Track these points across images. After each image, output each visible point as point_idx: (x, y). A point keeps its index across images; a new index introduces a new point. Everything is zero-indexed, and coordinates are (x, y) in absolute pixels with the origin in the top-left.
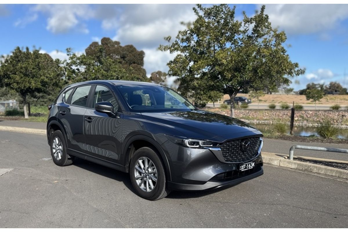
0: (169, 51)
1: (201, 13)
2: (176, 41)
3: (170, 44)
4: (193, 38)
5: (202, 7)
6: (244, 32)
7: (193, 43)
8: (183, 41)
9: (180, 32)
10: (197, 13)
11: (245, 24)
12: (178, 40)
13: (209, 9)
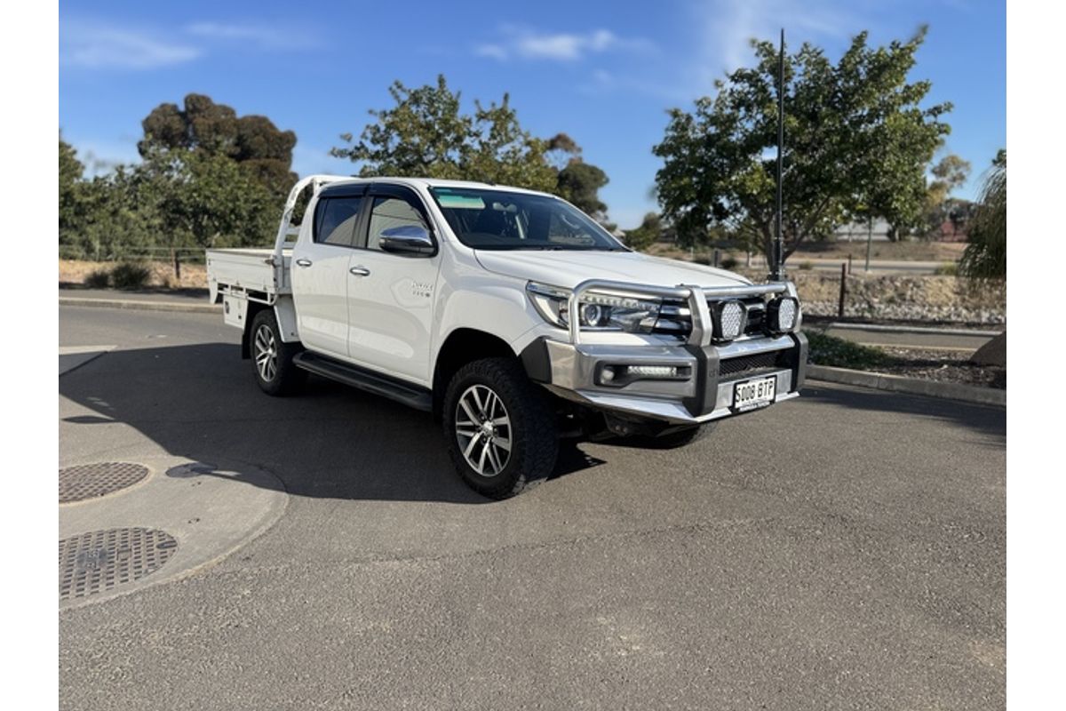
0: (348, 159)
1: (405, 97)
2: (361, 143)
3: (350, 147)
4: (392, 138)
5: (405, 87)
6: (477, 135)
7: (392, 147)
8: (375, 141)
9: (368, 127)
10: (397, 97)
11: (479, 120)
12: (364, 141)
13: (416, 92)
